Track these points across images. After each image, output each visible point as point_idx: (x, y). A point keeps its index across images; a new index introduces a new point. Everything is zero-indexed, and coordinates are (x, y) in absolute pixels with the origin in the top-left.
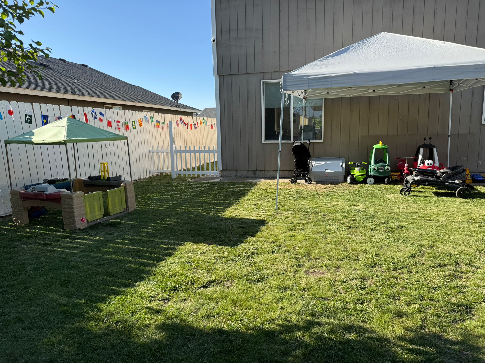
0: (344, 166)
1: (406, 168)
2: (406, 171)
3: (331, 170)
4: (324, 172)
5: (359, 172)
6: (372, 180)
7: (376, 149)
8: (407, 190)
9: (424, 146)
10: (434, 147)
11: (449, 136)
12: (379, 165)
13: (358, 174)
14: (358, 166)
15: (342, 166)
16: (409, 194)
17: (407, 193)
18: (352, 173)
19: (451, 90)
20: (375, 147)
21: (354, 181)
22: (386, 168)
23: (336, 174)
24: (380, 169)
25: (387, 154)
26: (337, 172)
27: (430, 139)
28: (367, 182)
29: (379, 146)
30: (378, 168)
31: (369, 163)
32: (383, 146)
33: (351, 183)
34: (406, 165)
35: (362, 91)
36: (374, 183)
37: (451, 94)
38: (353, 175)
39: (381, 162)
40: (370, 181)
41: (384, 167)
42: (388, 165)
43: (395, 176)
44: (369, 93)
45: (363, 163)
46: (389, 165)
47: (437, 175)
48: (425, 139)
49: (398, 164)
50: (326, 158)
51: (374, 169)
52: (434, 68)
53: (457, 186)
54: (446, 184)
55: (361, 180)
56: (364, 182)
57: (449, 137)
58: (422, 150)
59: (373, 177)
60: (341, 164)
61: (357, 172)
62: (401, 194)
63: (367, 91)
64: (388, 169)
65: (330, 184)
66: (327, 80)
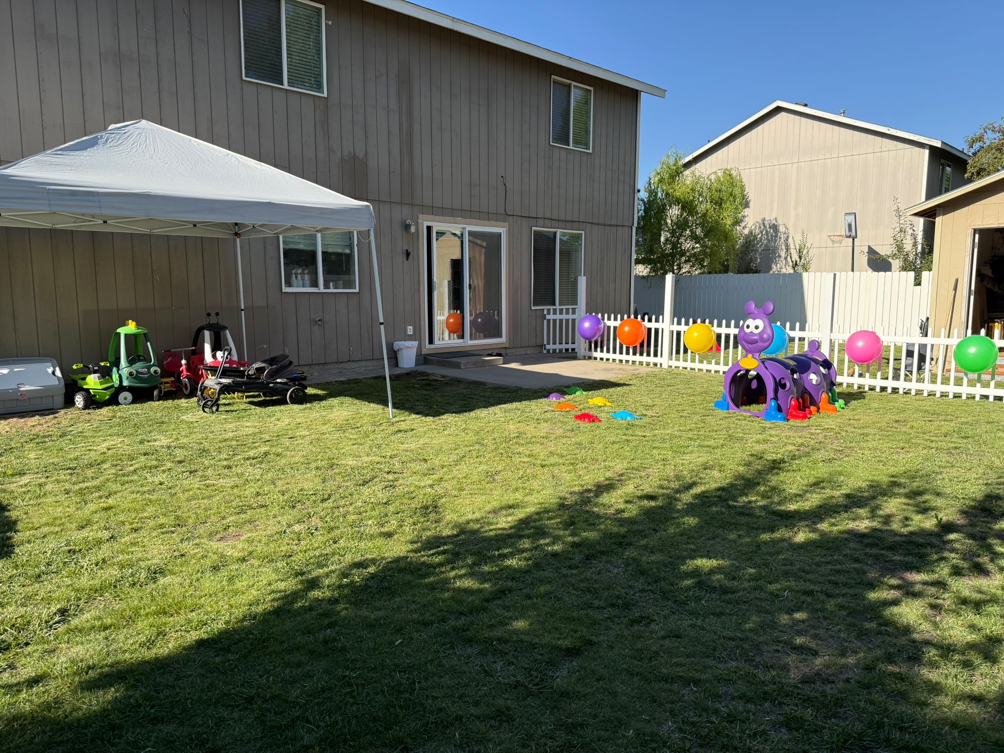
0: (58, 373)
1: (184, 368)
2: (185, 372)
3: (31, 385)
4: (17, 390)
5: (101, 384)
6: (128, 396)
7: (126, 335)
8: (211, 404)
9: (209, 327)
10: (225, 328)
11: (242, 310)
12: (139, 366)
13: (100, 387)
14: (95, 372)
15: (53, 373)
16: (217, 410)
17: (214, 409)
18: (85, 387)
19: (236, 234)
20: (122, 331)
21: (92, 402)
22: (152, 370)
23: (45, 393)
24: (142, 373)
25: (148, 343)
26: (47, 389)
27: (217, 314)
28: (120, 401)
29: (131, 328)
30: (137, 371)
31: (117, 363)
32: (138, 329)
33: (86, 407)
34: (183, 362)
35: (79, 220)
36: (134, 401)
37: (238, 240)
38: (87, 390)
39: (139, 360)
40: (125, 398)
41: (149, 368)
42: (154, 365)
43: (167, 385)
44: (96, 225)
45: (102, 364)
46: (156, 364)
47: (248, 374)
48: (209, 315)
49: (165, 362)
50: (8, 361)
51: (131, 374)
52: (270, 204)
53: (286, 387)
54: (271, 385)
55: (107, 397)
56: (113, 401)
57: (243, 312)
58: (207, 334)
59: (130, 389)
60: (50, 370)
61: (95, 383)
62: (204, 411)
63: (90, 221)
64: (155, 372)
65: (38, 415)
66: (91, 198)
